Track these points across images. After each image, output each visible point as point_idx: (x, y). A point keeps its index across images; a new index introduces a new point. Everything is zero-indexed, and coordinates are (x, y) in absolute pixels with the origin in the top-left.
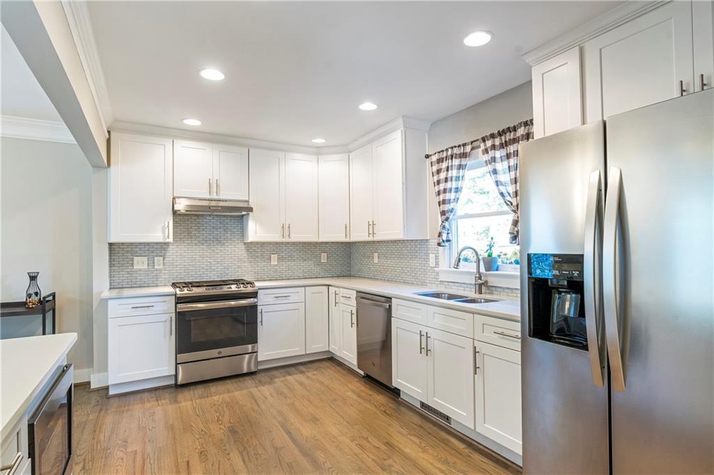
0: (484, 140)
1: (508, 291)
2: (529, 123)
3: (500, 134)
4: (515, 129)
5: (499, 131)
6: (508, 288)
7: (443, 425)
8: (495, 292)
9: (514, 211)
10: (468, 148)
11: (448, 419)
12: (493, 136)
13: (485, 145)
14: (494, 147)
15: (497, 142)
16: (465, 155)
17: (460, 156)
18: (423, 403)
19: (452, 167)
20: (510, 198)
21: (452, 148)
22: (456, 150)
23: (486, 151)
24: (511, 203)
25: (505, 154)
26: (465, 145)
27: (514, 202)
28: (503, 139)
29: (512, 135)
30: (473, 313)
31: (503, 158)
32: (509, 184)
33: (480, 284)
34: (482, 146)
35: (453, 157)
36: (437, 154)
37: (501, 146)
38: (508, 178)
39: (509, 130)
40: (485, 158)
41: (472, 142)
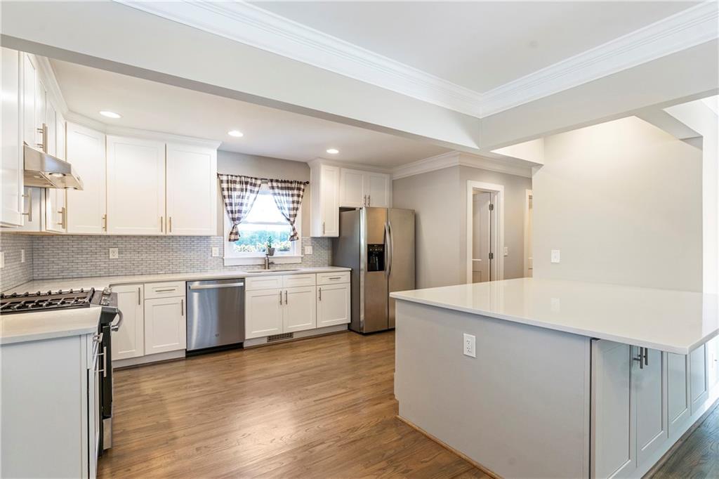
0: (272, 181)
3: (282, 182)
4: (291, 183)
5: (282, 180)
9: (292, 225)
10: (259, 182)
11: (291, 334)
12: (277, 181)
13: (272, 184)
14: (278, 187)
15: (280, 185)
16: (255, 185)
17: (251, 184)
18: (270, 337)
19: (246, 189)
20: (288, 217)
21: (245, 177)
22: (249, 180)
23: (273, 188)
24: (289, 220)
25: (284, 193)
26: (256, 179)
27: (292, 219)
28: (283, 185)
29: (290, 185)
30: (316, 273)
31: (283, 195)
32: (287, 209)
33: (269, 264)
34: (270, 184)
35: (247, 183)
36: (229, 177)
37: (282, 188)
38: (286, 206)
39: (288, 182)
40: (271, 191)
41: (262, 179)
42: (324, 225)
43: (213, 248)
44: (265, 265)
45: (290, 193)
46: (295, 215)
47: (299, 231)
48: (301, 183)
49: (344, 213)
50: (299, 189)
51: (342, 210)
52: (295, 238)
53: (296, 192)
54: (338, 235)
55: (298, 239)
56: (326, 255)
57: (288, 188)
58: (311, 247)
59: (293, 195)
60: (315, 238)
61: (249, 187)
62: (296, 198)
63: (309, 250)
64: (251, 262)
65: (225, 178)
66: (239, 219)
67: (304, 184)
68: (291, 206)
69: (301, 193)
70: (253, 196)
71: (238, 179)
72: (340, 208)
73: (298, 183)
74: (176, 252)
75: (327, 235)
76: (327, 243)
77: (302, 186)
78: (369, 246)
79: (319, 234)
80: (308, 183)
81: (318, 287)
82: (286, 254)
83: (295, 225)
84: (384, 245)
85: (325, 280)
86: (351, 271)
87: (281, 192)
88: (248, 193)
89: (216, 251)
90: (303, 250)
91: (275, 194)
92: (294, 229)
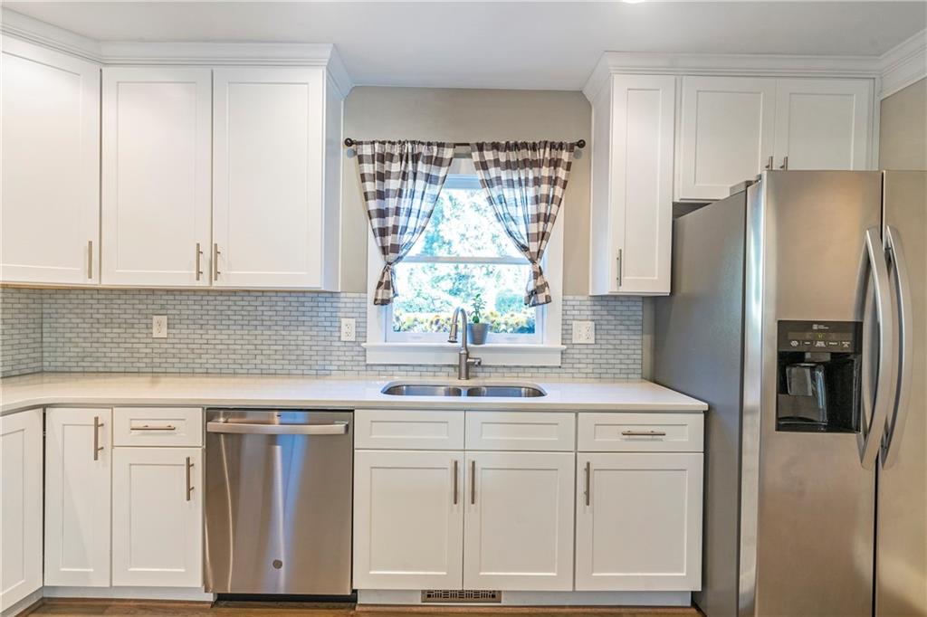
0: (480, 147)
1: (505, 370)
2: (557, 146)
3: (508, 147)
4: (534, 147)
5: (507, 143)
6: (504, 366)
7: (486, 610)
8: (481, 375)
9: (533, 261)
10: (448, 153)
11: (494, 596)
12: (496, 146)
13: (482, 156)
14: (497, 162)
15: (502, 157)
16: (439, 162)
17: (429, 160)
18: (429, 591)
19: (415, 174)
20: (524, 241)
21: (413, 143)
22: (423, 150)
23: (483, 166)
24: (524, 248)
25: (516, 178)
26: (441, 145)
27: (534, 247)
28: (513, 156)
29: (529, 154)
30: (577, 411)
31: (511, 183)
32: (522, 221)
33: (468, 365)
34: (476, 156)
35: (416, 158)
36: (377, 145)
37: (508, 165)
38: (519, 212)
39: (525, 145)
40: (480, 175)
41: (455, 145)
42: (619, 259)
43: (344, 321)
44: (459, 366)
45: (531, 177)
46: (543, 236)
47: (554, 277)
48: (561, 146)
49: (689, 218)
50: (555, 163)
51: (681, 209)
52: (541, 297)
53: (545, 172)
54: (666, 290)
55: (548, 300)
56: (636, 347)
57: (526, 164)
58: (591, 324)
59: (537, 182)
60: (602, 298)
61: (422, 168)
62: (544, 189)
63: (584, 332)
64: (429, 359)
65: (367, 150)
66: (395, 248)
67: (571, 148)
68: (532, 210)
69: (562, 173)
70: (432, 190)
71: (396, 150)
72: (675, 205)
73: (553, 146)
74: (269, 328)
75: (628, 288)
76: (638, 311)
77: (565, 156)
78: (785, 329)
79: (607, 287)
80: (581, 144)
81: (583, 459)
82: (524, 341)
83: (540, 263)
84: (858, 327)
85: (612, 438)
86: (707, 414)
87: (504, 175)
88: (420, 183)
89: (348, 329)
90: (566, 332)
91: (488, 183)
92: (538, 274)
